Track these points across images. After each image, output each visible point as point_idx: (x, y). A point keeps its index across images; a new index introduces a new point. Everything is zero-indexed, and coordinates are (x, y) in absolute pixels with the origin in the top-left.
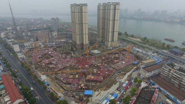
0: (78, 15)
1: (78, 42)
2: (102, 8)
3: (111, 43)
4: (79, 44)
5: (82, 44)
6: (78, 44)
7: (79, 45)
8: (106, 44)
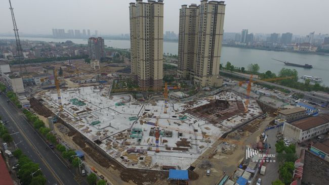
0: (144, 22)
1: (143, 76)
2: (188, 13)
3: (207, 79)
4: (145, 79)
5: (151, 81)
6: (143, 80)
7: (145, 82)
8: (198, 81)
